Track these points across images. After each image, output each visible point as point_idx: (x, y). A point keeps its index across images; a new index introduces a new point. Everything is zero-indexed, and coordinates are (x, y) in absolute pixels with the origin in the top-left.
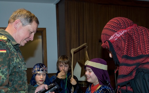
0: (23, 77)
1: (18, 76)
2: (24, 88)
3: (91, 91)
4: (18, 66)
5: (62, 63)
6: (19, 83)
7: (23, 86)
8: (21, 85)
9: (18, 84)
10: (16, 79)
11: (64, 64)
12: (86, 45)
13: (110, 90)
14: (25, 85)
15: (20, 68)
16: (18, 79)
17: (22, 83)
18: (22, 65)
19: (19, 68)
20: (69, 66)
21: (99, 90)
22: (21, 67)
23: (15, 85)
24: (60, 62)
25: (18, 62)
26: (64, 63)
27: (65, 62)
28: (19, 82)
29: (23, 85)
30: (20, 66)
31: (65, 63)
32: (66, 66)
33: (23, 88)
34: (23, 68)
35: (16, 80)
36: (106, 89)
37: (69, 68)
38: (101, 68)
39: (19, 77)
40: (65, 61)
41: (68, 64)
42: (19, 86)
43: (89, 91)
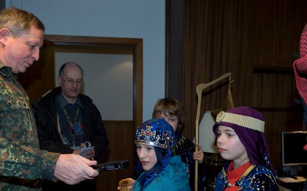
0: (19, 120)
1: (11, 119)
2: (26, 139)
3: (227, 179)
4: (7, 101)
5: (163, 113)
6: (14, 131)
7: (23, 136)
8: (19, 134)
9: (12, 131)
10: (8, 124)
11: (167, 116)
12: (229, 76)
13: (272, 177)
14: (26, 134)
15: (12, 104)
16: (12, 124)
17: (20, 130)
18: (16, 101)
19: (10, 104)
20: (179, 120)
21: (247, 177)
22: (14, 103)
23: (7, 134)
24: (159, 111)
25: (6, 94)
26: (168, 114)
27: (171, 111)
28: (13, 129)
29: (22, 133)
30: (10, 102)
31: (171, 114)
32: (172, 120)
33: (24, 140)
34: (18, 105)
35: (7, 126)
36: (264, 175)
37: (178, 124)
38: (254, 128)
39: (13, 121)
40: (170, 109)
41: (176, 115)
42: (16, 135)
43: (223, 179)
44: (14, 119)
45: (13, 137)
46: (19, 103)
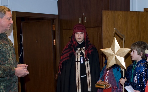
0: (5, 55)
2: (8, 62)
8: (4, 61)
14: (8, 60)
15: (1, 49)
29: (6, 60)
33: (7, 63)
34: (4, 49)
44: (2, 55)
45: (2, 62)
46: (5, 49)
